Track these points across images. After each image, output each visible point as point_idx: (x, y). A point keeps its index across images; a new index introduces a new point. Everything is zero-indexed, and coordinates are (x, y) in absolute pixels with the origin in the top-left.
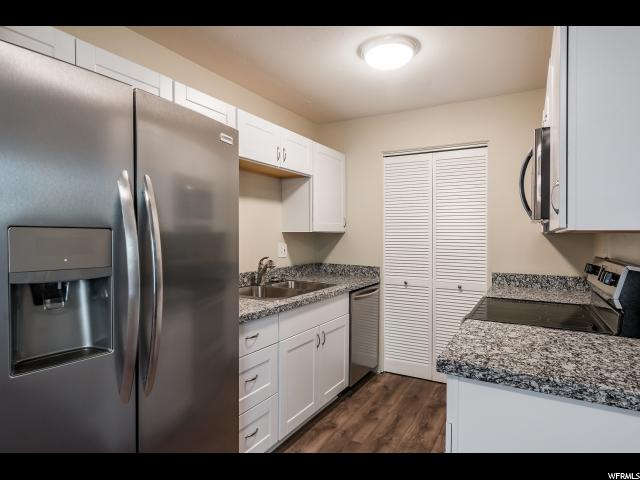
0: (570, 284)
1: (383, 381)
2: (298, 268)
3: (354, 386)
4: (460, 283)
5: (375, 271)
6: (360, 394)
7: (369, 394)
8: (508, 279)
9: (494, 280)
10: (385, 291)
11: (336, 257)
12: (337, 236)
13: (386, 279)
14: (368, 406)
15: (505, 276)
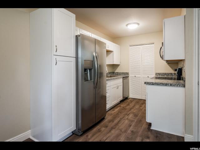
0: (173, 75)
1: (130, 99)
2: (110, 73)
3: (124, 100)
4: (148, 76)
5: (128, 74)
6: (125, 101)
7: (127, 102)
8: (159, 74)
9: (156, 74)
10: (130, 78)
11: (118, 70)
12: (118, 65)
13: (130, 75)
14: (127, 103)
15: (158, 73)
